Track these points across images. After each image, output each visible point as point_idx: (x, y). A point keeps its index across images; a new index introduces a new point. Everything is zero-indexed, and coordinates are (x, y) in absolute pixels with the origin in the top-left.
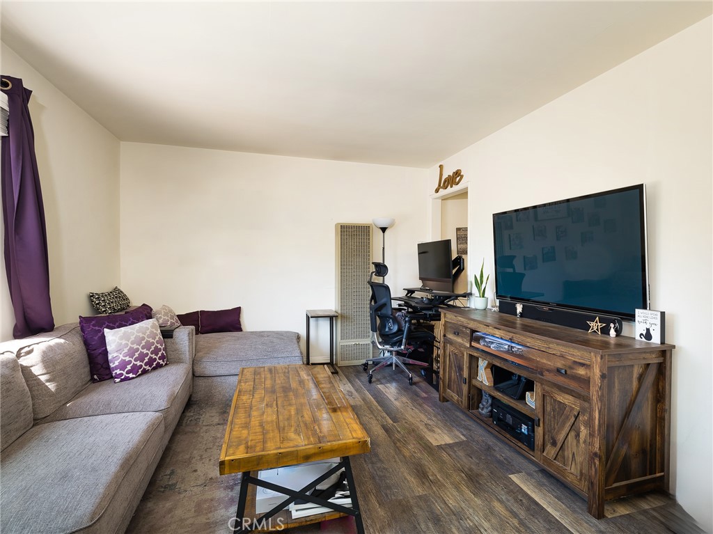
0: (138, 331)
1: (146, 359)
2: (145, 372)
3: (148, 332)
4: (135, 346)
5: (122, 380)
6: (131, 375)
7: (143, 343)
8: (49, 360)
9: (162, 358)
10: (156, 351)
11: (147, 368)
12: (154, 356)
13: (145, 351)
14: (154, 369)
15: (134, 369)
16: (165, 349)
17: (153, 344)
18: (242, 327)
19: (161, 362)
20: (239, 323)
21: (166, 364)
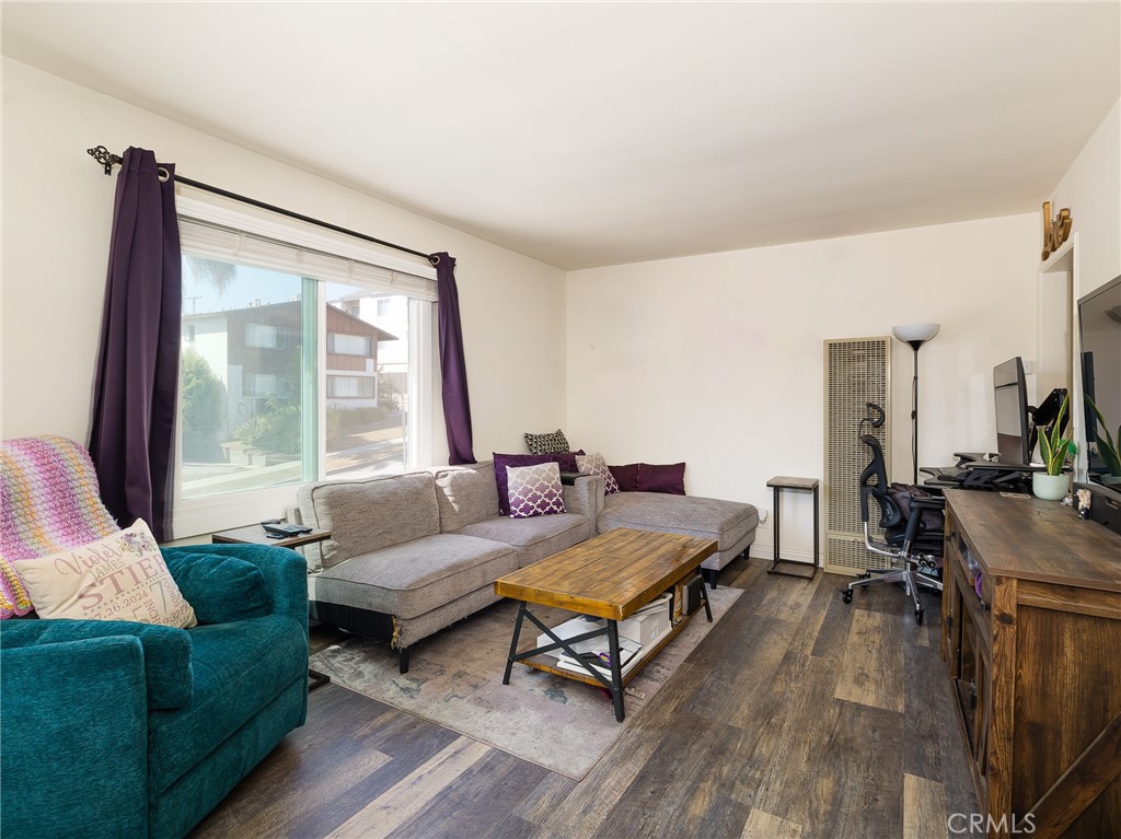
0: (534, 473)
1: (539, 502)
2: (536, 514)
3: (544, 475)
4: (529, 487)
5: (516, 517)
6: (523, 514)
7: (538, 485)
8: (456, 484)
9: (558, 504)
10: (550, 495)
11: (539, 510)
12: (547, 500)
13: (539, 493)
14: (548, 513)
15: (526, 509)
16: (561, 495)
17: (548, 487)
18: (686, 489)
19: (555, 508)
20: (682, 483)
21: (562, 511)
